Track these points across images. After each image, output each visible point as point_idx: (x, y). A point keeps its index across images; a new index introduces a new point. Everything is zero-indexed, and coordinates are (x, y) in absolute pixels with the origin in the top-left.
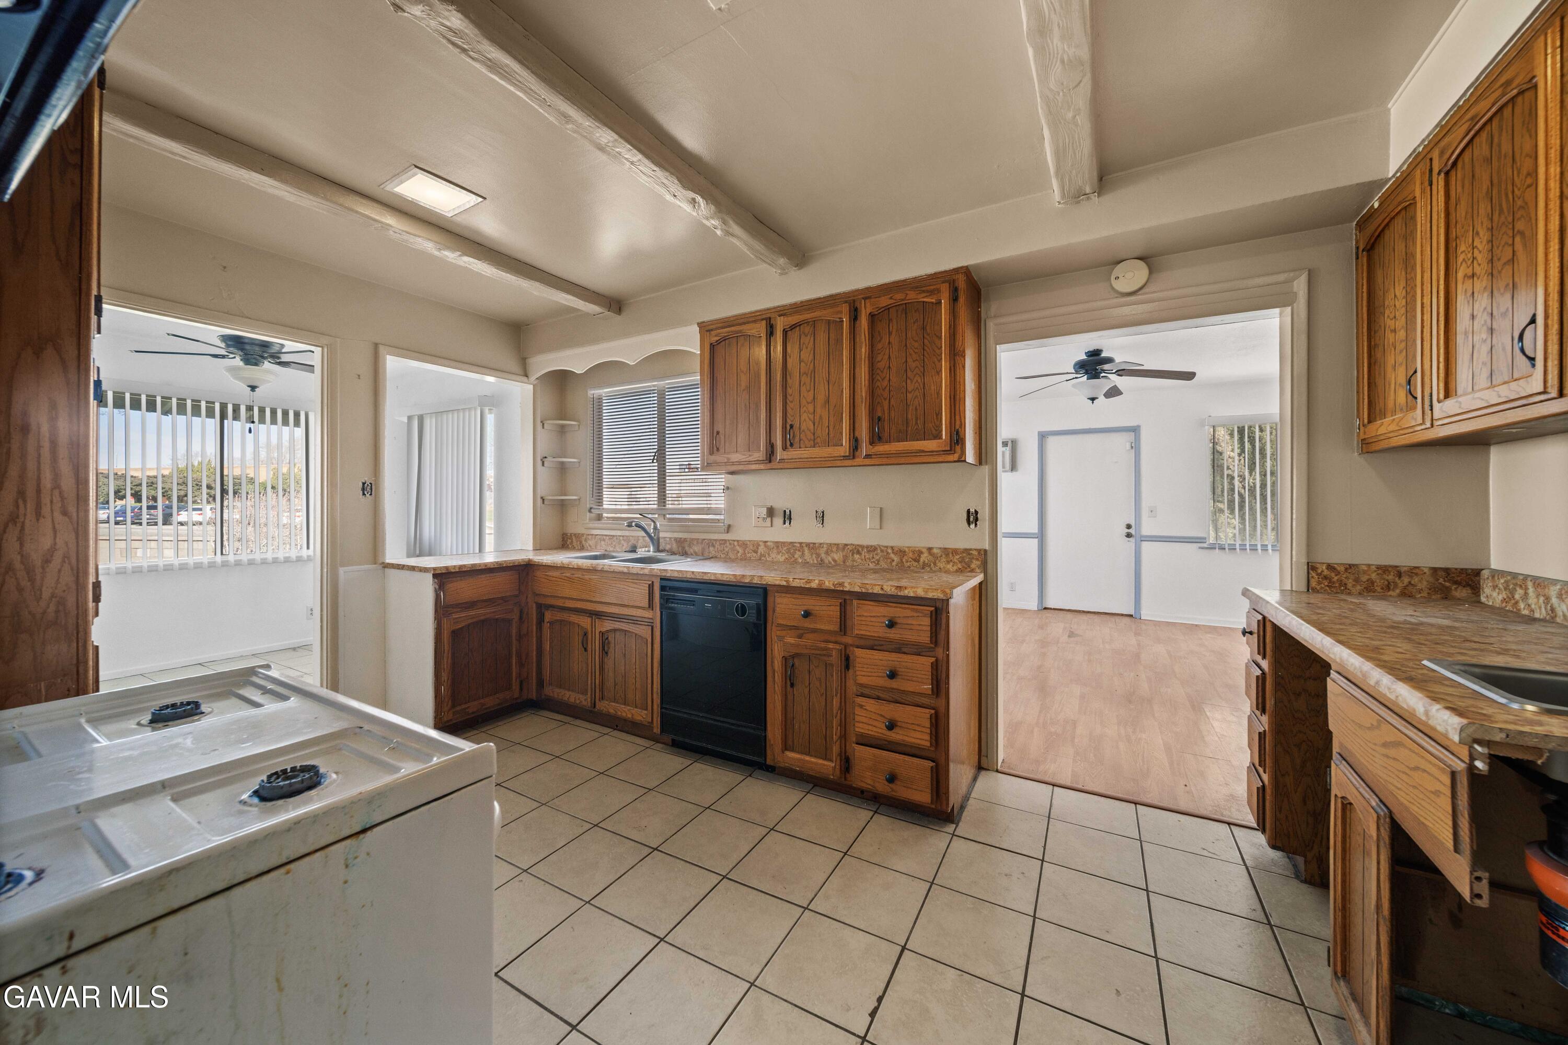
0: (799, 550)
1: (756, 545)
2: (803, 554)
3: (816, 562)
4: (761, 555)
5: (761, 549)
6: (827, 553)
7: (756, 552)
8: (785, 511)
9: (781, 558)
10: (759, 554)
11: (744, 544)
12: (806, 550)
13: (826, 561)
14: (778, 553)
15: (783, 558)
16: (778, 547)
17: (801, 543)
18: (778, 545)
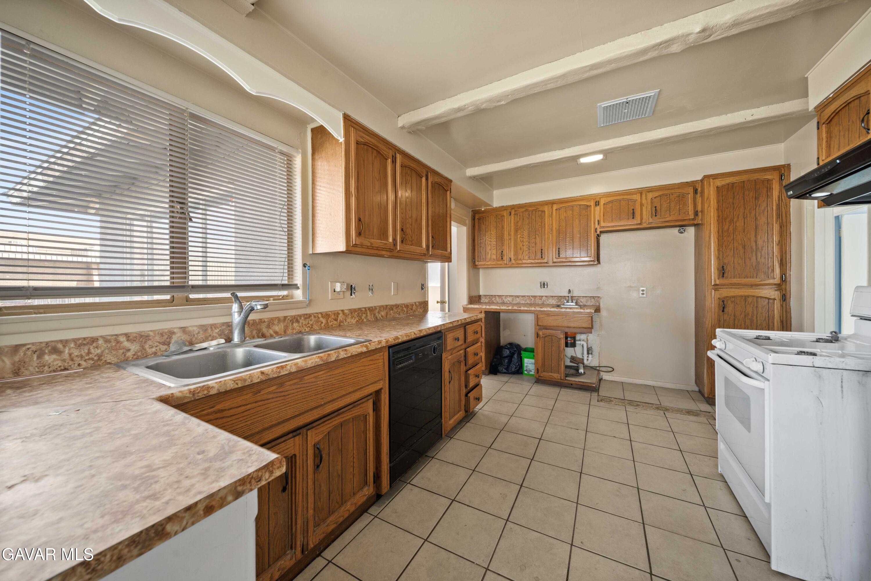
0: (365, 313)
1: (337, 314)
2: (367, 316)
3: (373, 319)
4: (341, 322)
5: (341, 316)
6: (379, 313)
7: (336, 320)
8: (352, 286)
9: (354, 321)
10: (338, 321)
11: (326, 315)
12: (368, 311)
13: (379, 318)
14: (352, 318)
15: (355, 320)
16: (352, 313)
17: (365, 308)
18: (352, 311)
